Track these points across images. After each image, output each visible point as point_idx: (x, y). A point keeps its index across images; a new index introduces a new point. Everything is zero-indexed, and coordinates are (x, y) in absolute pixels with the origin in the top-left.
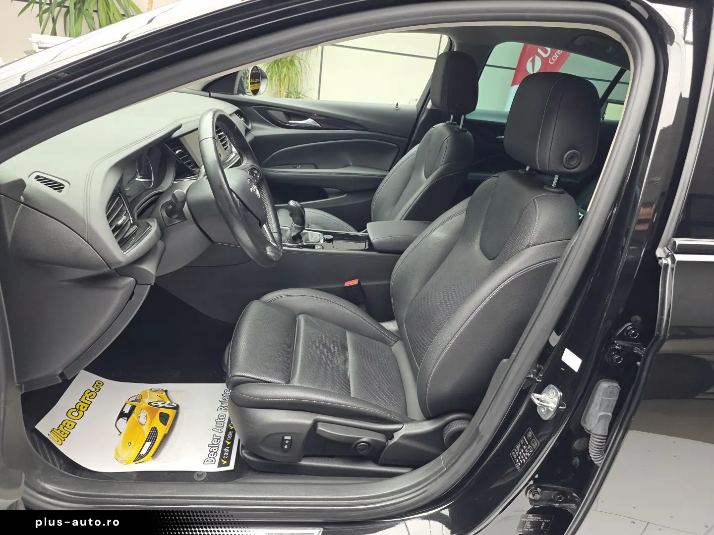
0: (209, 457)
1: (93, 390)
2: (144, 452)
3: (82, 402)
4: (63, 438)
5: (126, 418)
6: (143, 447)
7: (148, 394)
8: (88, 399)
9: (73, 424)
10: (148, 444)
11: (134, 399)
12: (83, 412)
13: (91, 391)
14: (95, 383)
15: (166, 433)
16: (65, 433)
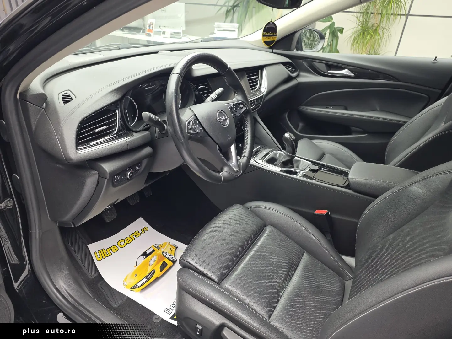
0: (170, 308)
1: (140, 232)
2: (139, 285)
3: (130, 237)
4: (105, 256)
5: (145, 257)
6: (141, 281)
7: (166, 246)
8: (134, 236)
9: (117, 249)
10: (145, 280)
11: (157, 246)
12: (127, 244)
13: (139, 232)
14: (144, 228)
15: (158, 277)
16: (108, 254)
